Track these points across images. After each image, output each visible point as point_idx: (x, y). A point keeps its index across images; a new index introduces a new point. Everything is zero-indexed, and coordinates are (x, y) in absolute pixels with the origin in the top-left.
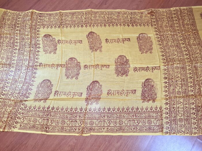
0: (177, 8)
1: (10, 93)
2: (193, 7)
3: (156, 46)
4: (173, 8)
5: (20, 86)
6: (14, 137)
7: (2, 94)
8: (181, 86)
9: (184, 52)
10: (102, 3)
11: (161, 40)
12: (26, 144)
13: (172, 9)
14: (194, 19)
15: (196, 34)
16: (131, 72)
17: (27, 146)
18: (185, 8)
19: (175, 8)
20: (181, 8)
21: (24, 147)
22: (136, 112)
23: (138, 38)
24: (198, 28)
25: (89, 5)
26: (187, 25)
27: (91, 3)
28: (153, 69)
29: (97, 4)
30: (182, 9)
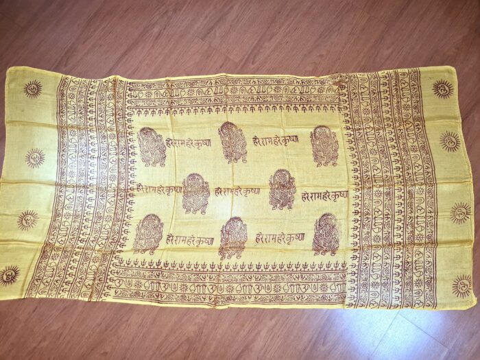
0: (391, 71)
1: (92, 239)
2: (422, 69)
3: (344, 152)
4: (383, 72)
5: (107, 227)
6: (108, 309)
7: (80, 239)
8: (381, 227)
9: (394, 163)
10: (247, 60)
11: (354, 141)
12: (127, 321)
13: (380, 73)
14: (420, 96)
15: (421, 126)
16: (298, 200)
17: (129, 324)
18: (406, 70)
19: (386, 71)
20: (399, 70)
21: (124, 325)
22: (302, 272)
23: (313, 135)
24: (426, 115)
25: (221, 64)
26: (406, 107)
27: (226, 60)
28: (337, 195)
29: (237, 61)
30: (399, 74)
